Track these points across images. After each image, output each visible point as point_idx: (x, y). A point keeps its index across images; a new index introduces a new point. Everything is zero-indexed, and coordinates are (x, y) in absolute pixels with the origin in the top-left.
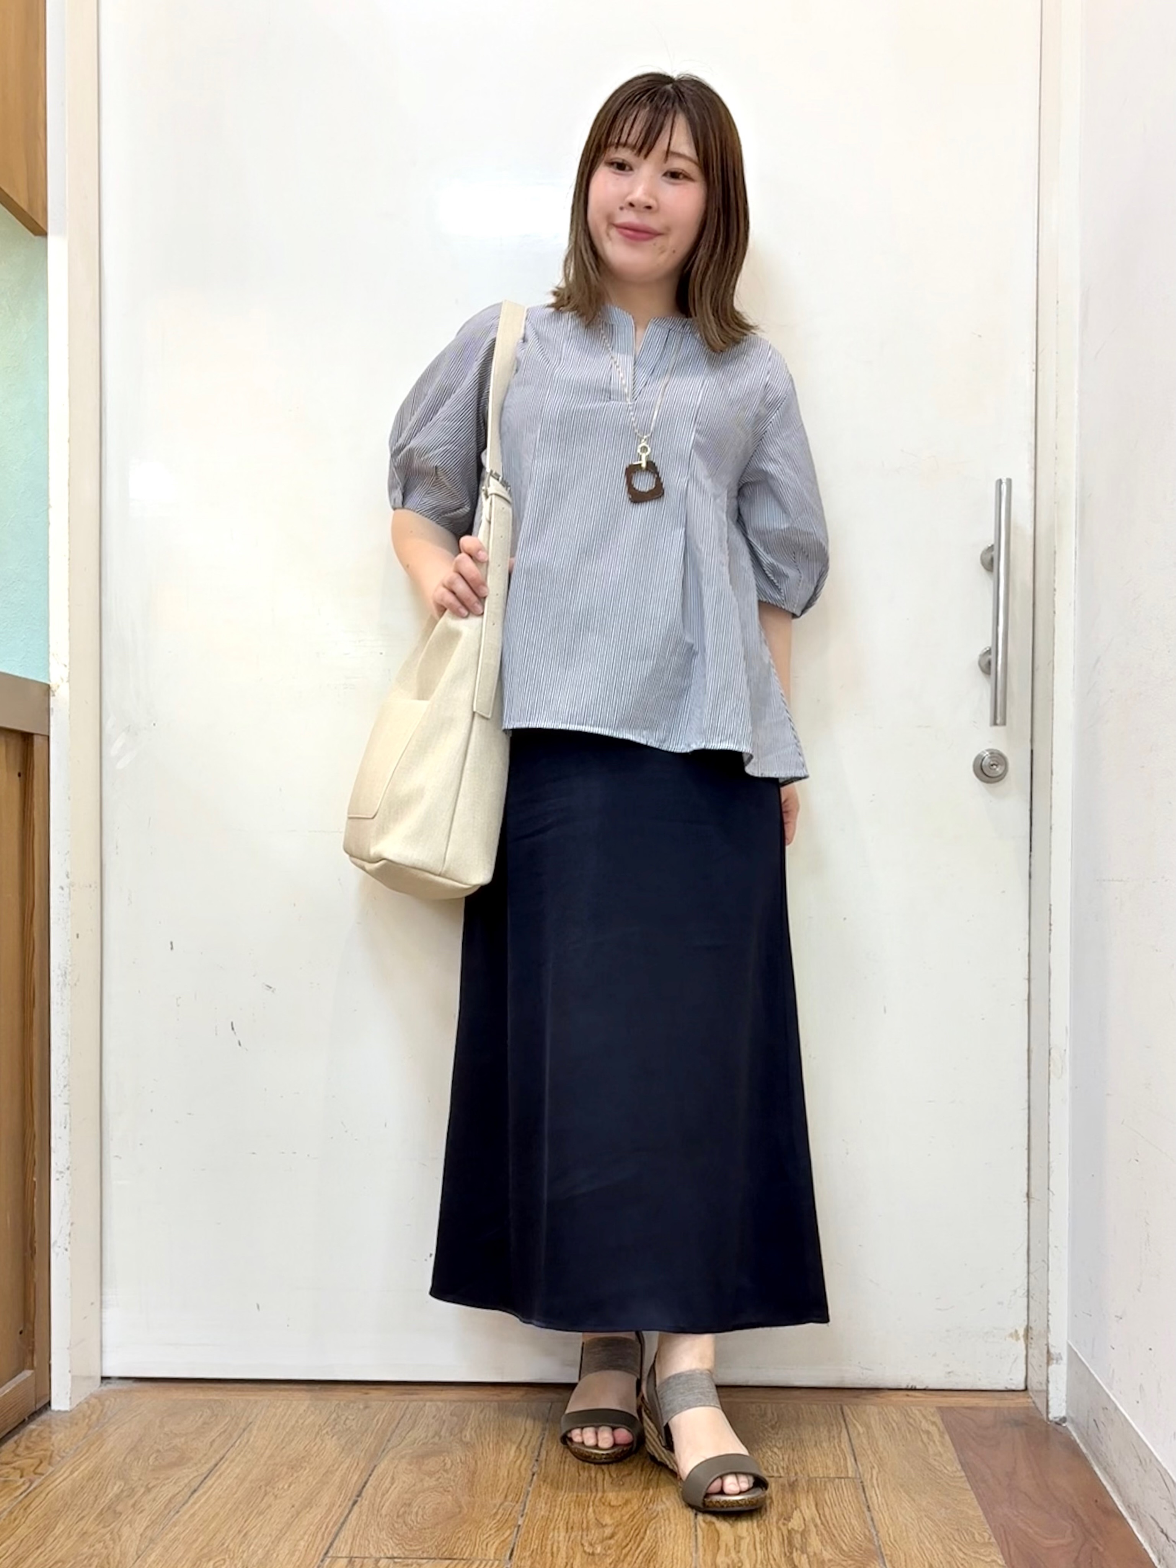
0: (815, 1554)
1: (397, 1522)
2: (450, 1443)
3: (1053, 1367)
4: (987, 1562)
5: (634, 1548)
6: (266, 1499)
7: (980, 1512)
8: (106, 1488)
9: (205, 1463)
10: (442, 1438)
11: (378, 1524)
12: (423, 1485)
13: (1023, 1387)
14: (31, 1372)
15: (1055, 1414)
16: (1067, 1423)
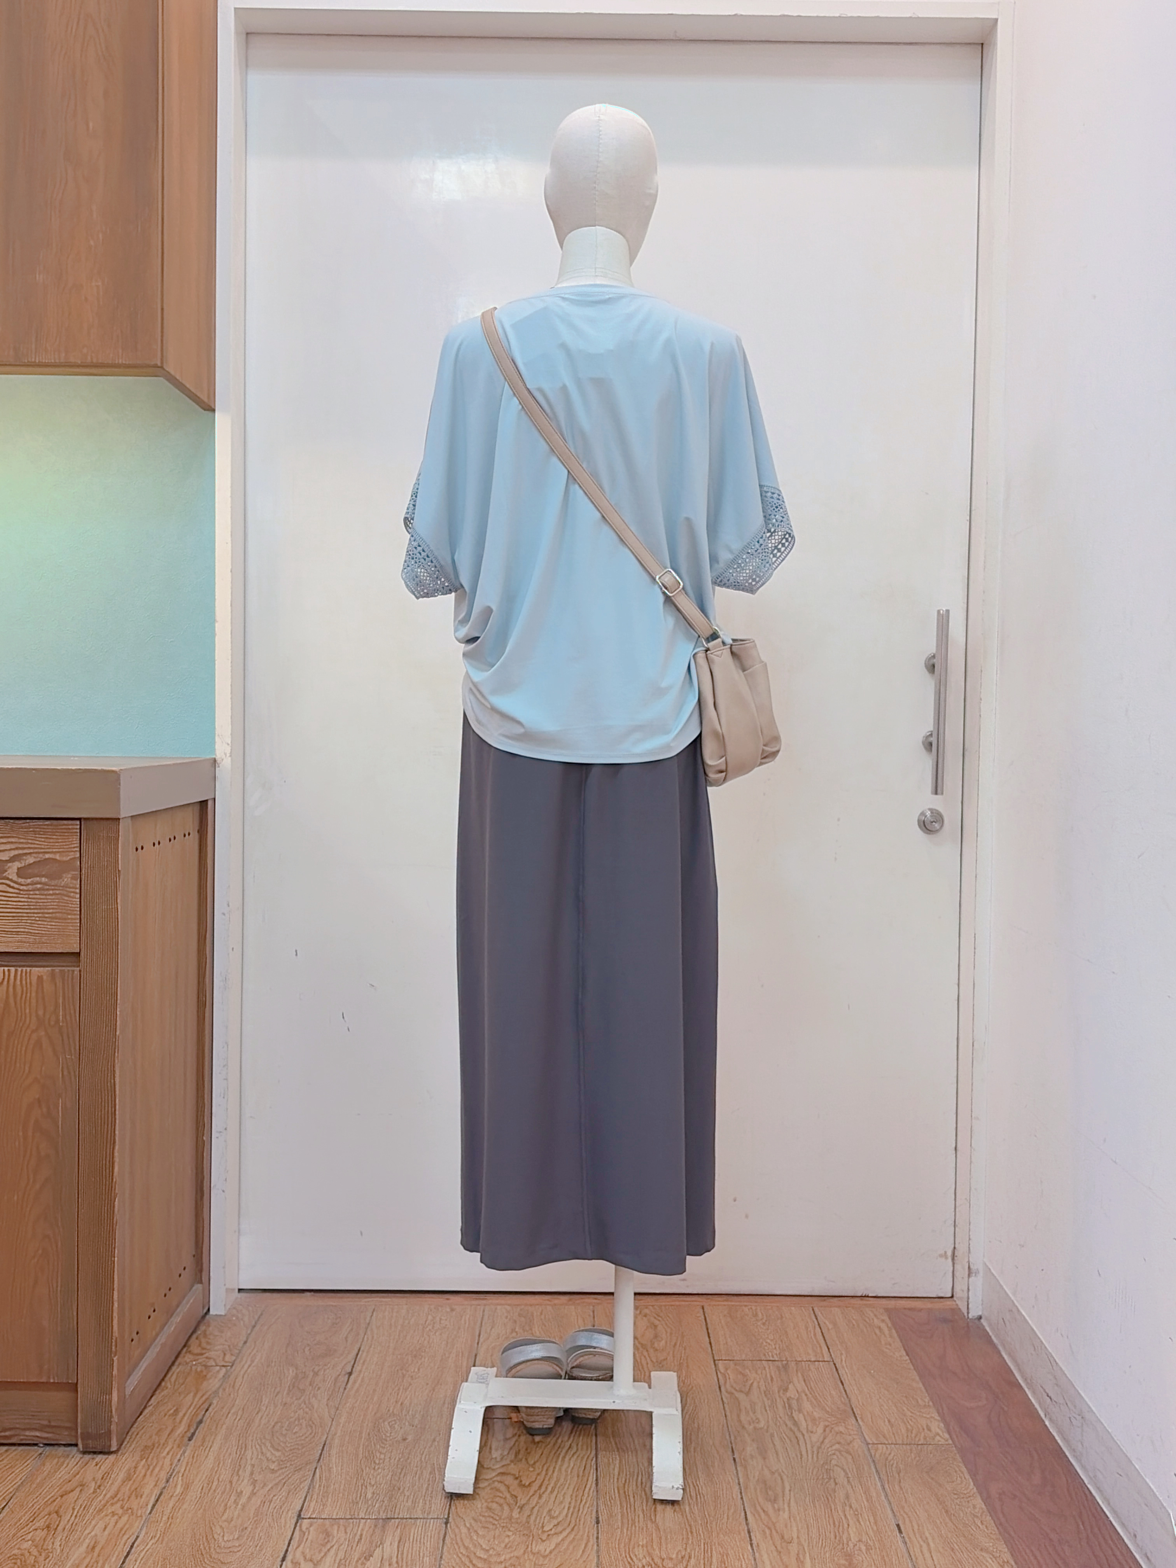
3: (973, 1280)
6: (405, 1380)
9: (348, 1353)
13: (950, 1295)
14: (200, 1286)
15: (973, 1314)
16: (982, 1321)
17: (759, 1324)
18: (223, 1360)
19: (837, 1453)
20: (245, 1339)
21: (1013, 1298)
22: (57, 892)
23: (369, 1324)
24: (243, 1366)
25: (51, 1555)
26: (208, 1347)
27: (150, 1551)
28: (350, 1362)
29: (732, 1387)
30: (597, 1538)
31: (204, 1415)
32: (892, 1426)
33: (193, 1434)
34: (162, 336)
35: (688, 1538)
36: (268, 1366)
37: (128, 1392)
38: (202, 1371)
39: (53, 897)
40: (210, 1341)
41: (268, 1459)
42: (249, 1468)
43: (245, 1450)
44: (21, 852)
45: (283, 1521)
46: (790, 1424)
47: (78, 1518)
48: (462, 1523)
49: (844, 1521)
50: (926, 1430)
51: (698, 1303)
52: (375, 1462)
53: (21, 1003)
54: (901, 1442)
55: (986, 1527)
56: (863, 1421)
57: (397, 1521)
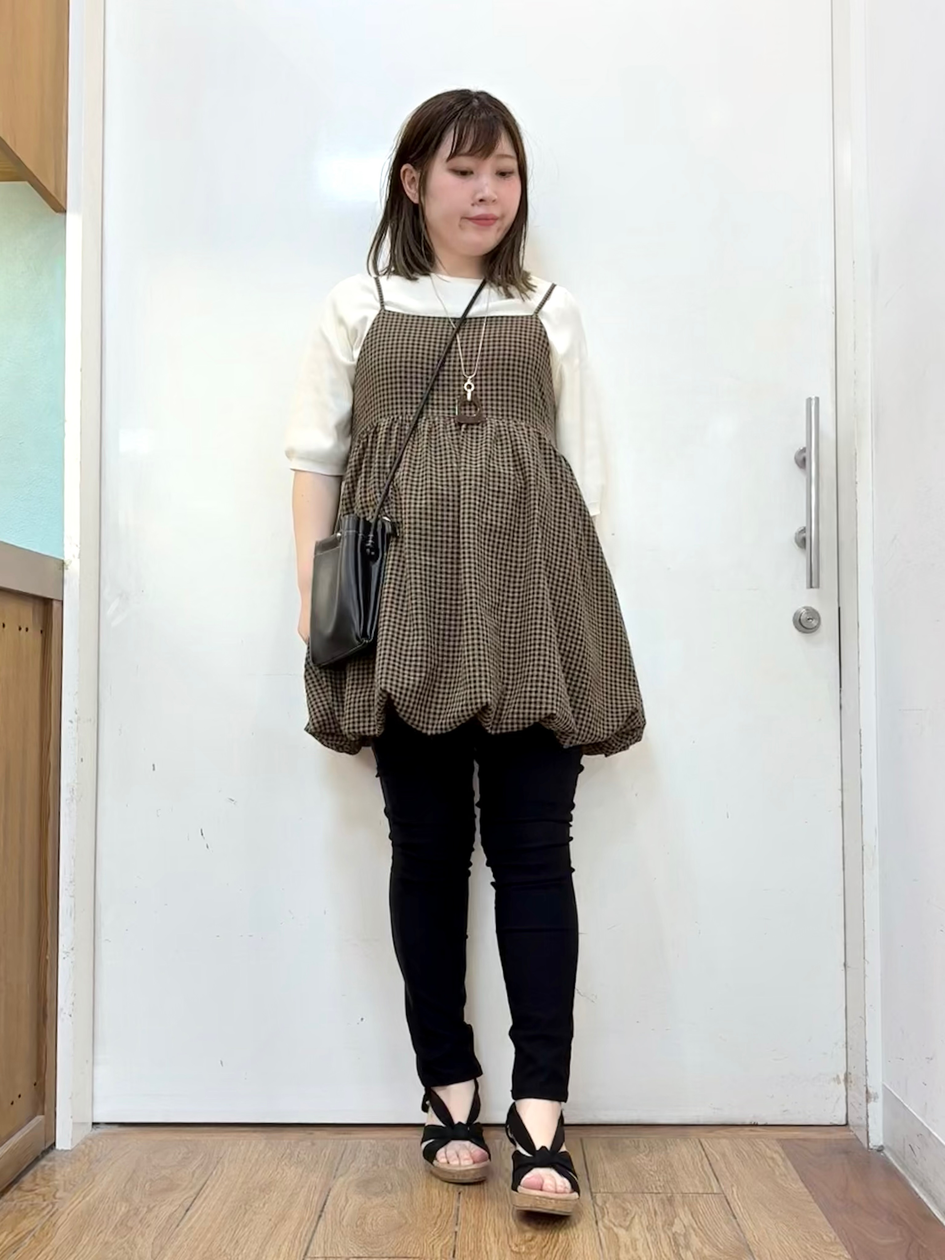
0: (697, 1251)
1: (358, 1231)
2: (387, 1171)
3: (871, 1105)
4: (835, 1257)
5: (552, 1247)
6: (247, 1216)
7: (824, 1219)
8: (115, 1208)
9: (191, 1188)
10: (380, 1167)
11: (342, 1232)
12: (372, 1203)
13: (844, 1123)
14: (42, 1117)
15: (874, 1143)
16: (885, 1151)
17: (641, 1155)
23: (222, 1158)
24: (72, 1203)
26: (42, 1183)
28: (191, 1197)
29: (610, 1221)
36: (100, 1203)
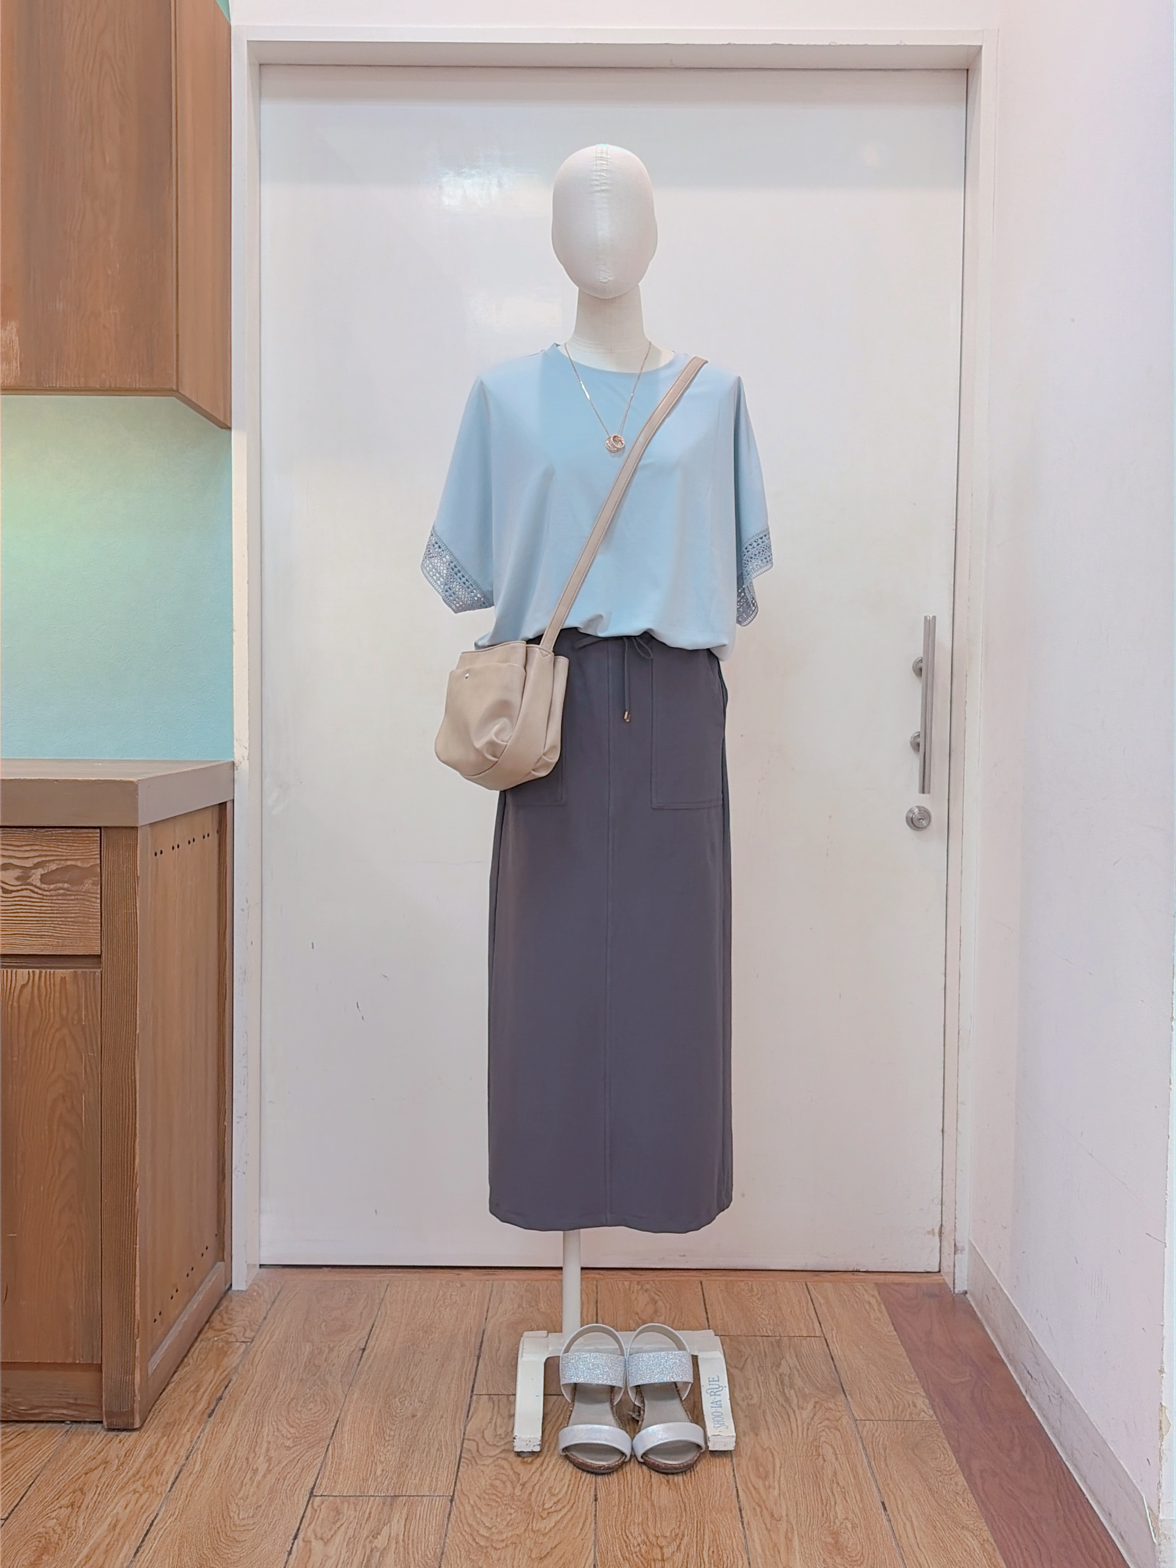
2: (531, 1312)
3: (958, 1256)
6: (416, 1355)
7: (908, 1361)
9: (362, 1329)
10: (525, 1311)
13: (937, 1270)
14: (223, 1263)
15: (959, 1289)
16: (968, 1296)
17: (754, 1299)
18: (243, 1336)
19: (827, 1430)
20: (264, 1315)
21: (996, 1276)
22: (79, 897)
23: (383, 1299)
24: (262, 1343)
25: (74, 1533)
26: (229, 1323)
27: (169, 1528)
28: (364, 1338)
30: (595, 1515)
31: (223, 1393)
32: (879, 1402)
33: (213, 1411)
34: (177, 361)
35: (682, 1516)
36: (286, 1342)
37: (150, 1371)
38: (223, 1347)
39: (75, 902)
40: (231, 1316)
41: (283, 1435)
42: (265, 1445)
43: (262, 1426)
44: (44, 859)
45: (296, 1499)
46: (781, 1400)
47: (101, 1495)
48: (467, 1501)
49: (832, 1499)
50: (911, 1406)
51: (698, 1278)
52: (385, 1438)
53: (45, 1002)
54: (887, 1419)
55: (968, 1504)
56: (852, 1398)
57: (405, 1498)
